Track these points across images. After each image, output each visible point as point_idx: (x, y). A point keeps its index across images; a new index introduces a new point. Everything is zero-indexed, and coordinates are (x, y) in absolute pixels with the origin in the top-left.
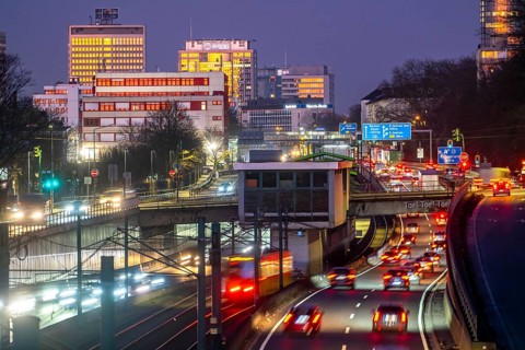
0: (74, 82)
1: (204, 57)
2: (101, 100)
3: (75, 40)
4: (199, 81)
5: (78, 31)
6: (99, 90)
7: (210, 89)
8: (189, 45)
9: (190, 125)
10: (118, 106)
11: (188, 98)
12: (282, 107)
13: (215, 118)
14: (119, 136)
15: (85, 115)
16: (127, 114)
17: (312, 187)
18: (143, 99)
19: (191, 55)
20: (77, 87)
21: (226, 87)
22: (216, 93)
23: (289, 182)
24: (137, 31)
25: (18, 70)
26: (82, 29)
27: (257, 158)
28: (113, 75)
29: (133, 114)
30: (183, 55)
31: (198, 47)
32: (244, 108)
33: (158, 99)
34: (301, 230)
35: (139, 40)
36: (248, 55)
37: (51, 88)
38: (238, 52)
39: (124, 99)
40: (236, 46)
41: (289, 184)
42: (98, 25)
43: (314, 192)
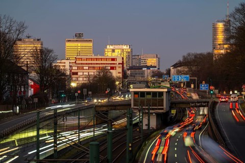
0: (68, 59)
1: (113, 51)
2: (79, 66)
3: (68, 44)
4: (113, 59)
5: (69, 41)
6: (77, 62)
7: (117, 62)
8: (108, 47)
9: (112, 75)
10: (84, 68)
11: (109, 65)
12: (142, 69)
13: (119, 73)
14: (84, 79)
15: (73, 71)
16: (88, 71)
17: (158, 98)
18: (93, 66)
19: (109, 50)
20: (69, 61)
21: (123, 62)
22: (119, 64)
23: (149, 96)
24: (90, 41)
25: (53, 55)
26: (70, 40)
27: (135, 87)
28: (83, 57)
29: (89, 71)
30: (106, 50)
31: (112, 47)
32: (128, 69)
33: (98, 65)
34: (154, 113)
35: (91, 44)
36: (129, 50)
37: (60, 61)
38: (126, 49)
39: (87, 65)
40: (125, 47)
41: (149, 97)
42: (76, 39)
43: (159, 99)
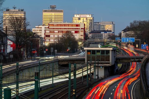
0: (43, 25)
1: (79, 19)
2: (51, 30)
3: (45, 14)
4: (77, 25)
5: (45, 11)
6: (50, 27)
7: (80, 27)
8: (75, 16)
9: (74, 37)
10: (55, 32)
11: (74, 30)
12: (100, 33)
13: (81, 36)
14: (55, 40)
15: (46, 34)
16: (57, 34)
17: (105, 55)
18: (61, 30)
19: (76, 18)
21: (85, 27)
22: (82, 29)
24: (61, 11)
27: (92, 46)
28: (54, 23)
29: (59, 34)
30: (74, 18)
31: (78, 16)
32: (90, 33)
33: (66, 30)
34: (102, 66)
35: (62, 14)
36: (91, 18)
37: (37, 27)
38: (89, 18)
39: (57, 30)
40: (88, 16)
41: (99, 54)
42: (51, 10)
